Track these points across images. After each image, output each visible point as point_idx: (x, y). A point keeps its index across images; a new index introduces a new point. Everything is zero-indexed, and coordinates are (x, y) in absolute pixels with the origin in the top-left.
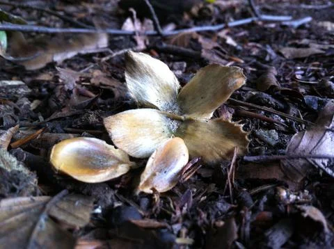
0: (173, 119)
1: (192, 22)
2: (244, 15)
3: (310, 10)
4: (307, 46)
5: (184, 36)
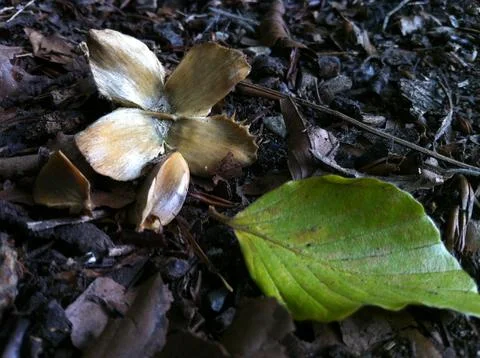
0: (161, 119)
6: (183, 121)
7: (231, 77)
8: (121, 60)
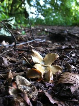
5: (21, 46)
6: (47, 66)
7: (56, 57)
8: (36, 55)
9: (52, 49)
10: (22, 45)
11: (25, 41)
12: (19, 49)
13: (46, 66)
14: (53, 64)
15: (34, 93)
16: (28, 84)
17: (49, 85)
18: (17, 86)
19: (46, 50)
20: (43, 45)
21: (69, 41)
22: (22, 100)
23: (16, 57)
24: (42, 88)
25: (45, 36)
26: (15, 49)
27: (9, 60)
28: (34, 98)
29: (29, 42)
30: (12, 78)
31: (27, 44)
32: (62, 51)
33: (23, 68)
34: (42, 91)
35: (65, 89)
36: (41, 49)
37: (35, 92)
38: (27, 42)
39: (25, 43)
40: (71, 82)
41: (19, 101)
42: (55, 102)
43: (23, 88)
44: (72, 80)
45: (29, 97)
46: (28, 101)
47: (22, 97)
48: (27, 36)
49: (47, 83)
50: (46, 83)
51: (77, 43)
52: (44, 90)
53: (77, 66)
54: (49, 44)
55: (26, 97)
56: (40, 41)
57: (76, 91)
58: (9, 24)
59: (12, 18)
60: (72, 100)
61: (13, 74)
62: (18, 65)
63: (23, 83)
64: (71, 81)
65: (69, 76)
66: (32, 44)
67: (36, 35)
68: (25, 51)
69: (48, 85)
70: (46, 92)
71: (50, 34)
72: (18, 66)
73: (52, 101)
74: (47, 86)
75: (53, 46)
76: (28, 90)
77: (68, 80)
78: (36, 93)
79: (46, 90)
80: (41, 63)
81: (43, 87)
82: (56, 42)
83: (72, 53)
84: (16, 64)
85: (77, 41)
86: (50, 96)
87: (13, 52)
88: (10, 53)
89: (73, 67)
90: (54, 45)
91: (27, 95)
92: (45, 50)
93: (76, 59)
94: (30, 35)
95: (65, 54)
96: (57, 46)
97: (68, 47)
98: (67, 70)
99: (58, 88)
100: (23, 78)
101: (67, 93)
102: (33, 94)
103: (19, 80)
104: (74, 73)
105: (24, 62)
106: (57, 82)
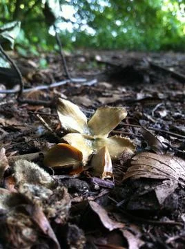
0: (89, 139)
1: (29, 85)
2: (58, 80)
3: (88, 75)
4: (111, 96)
5: (35, 93)
6: (98, 139)
7: (120, 117)
8: (71, 112)
9: (112, 100)
10: (38, 92)
11: (46, 83)
12: (29, 100)
13: (95, 137)
14: (111, 135)
15: (60, 204)
16: (46, 182)
17: (102, 184)
18: (17, 187)
19: (97, 104)
20: (90, 92)
21: (152, 82)
22: (28, 220)
23: (21, 119)
24: (83, 192)
25: (95, 71)
26: (21, 100)
27: (4, 124)
28: (61, 217)
29: (56, 84)
30: (4, 167)
31: (51, 89)
32: (135, 106)
33: (37, 144)
34: (84, 199)
35: (142, 194)
36: (86, 100)
37: (64, 201)
38: (52, 86)
39: (45, 87)
40: (158, 174)
41: (20, 223)
42: (115, 227)
43: (32, 190)
44: (159, 170)
45: (46, 213)
46: (44, 224)
47: (27, 214)
48: (52, 71)
49: (97, 179)
50: (94, 179)
51: (171, 87)
52: (89, 196)
53: (172, 138)
54: (106, 91)
55: (39, 215)
56: (83, 82)
57: (170, 198)
58: (4, 36)
59: (13, 24)
60: (161, 221)
61: (10, 157)
62: (26, 138)
63: (33, 178)
64: (158, 172)
65: (153, 162)
66: (64, 91)
67: (74, 69)
68: (46, 106)
69: (99, 184)
70: (94, 201)
71: (109, 67)
72: (24, 139)
73: (109, 225)
74: (97, 187)
75: (114, 93)
76: (47, 197)
77: (148, 171)
78: (66, 205)
79: (94, 195)
80: (81, 131)
81: (86, 189)
82: (123, 85)
83: (160, 109)
84: (20, 133)
85: (171, 82)
86: (104, 210)
87: (15, 107)
88: (7, 108)
89: (162, 139)
90: (116, 92)
91: (41, 209)
92: (95, 102)
93: (171, 123)
94: (59, 70)
95: (142, 112)
96: (124, 93)
97: (150, 96)
98: (146, 148)
99: (123, 190)
100: (34, 166)
101: (146, 203)
102: (58, 206)
103: (24, 172)
104: (165, 154)
105: (40, 130)
106: (122, 176)
